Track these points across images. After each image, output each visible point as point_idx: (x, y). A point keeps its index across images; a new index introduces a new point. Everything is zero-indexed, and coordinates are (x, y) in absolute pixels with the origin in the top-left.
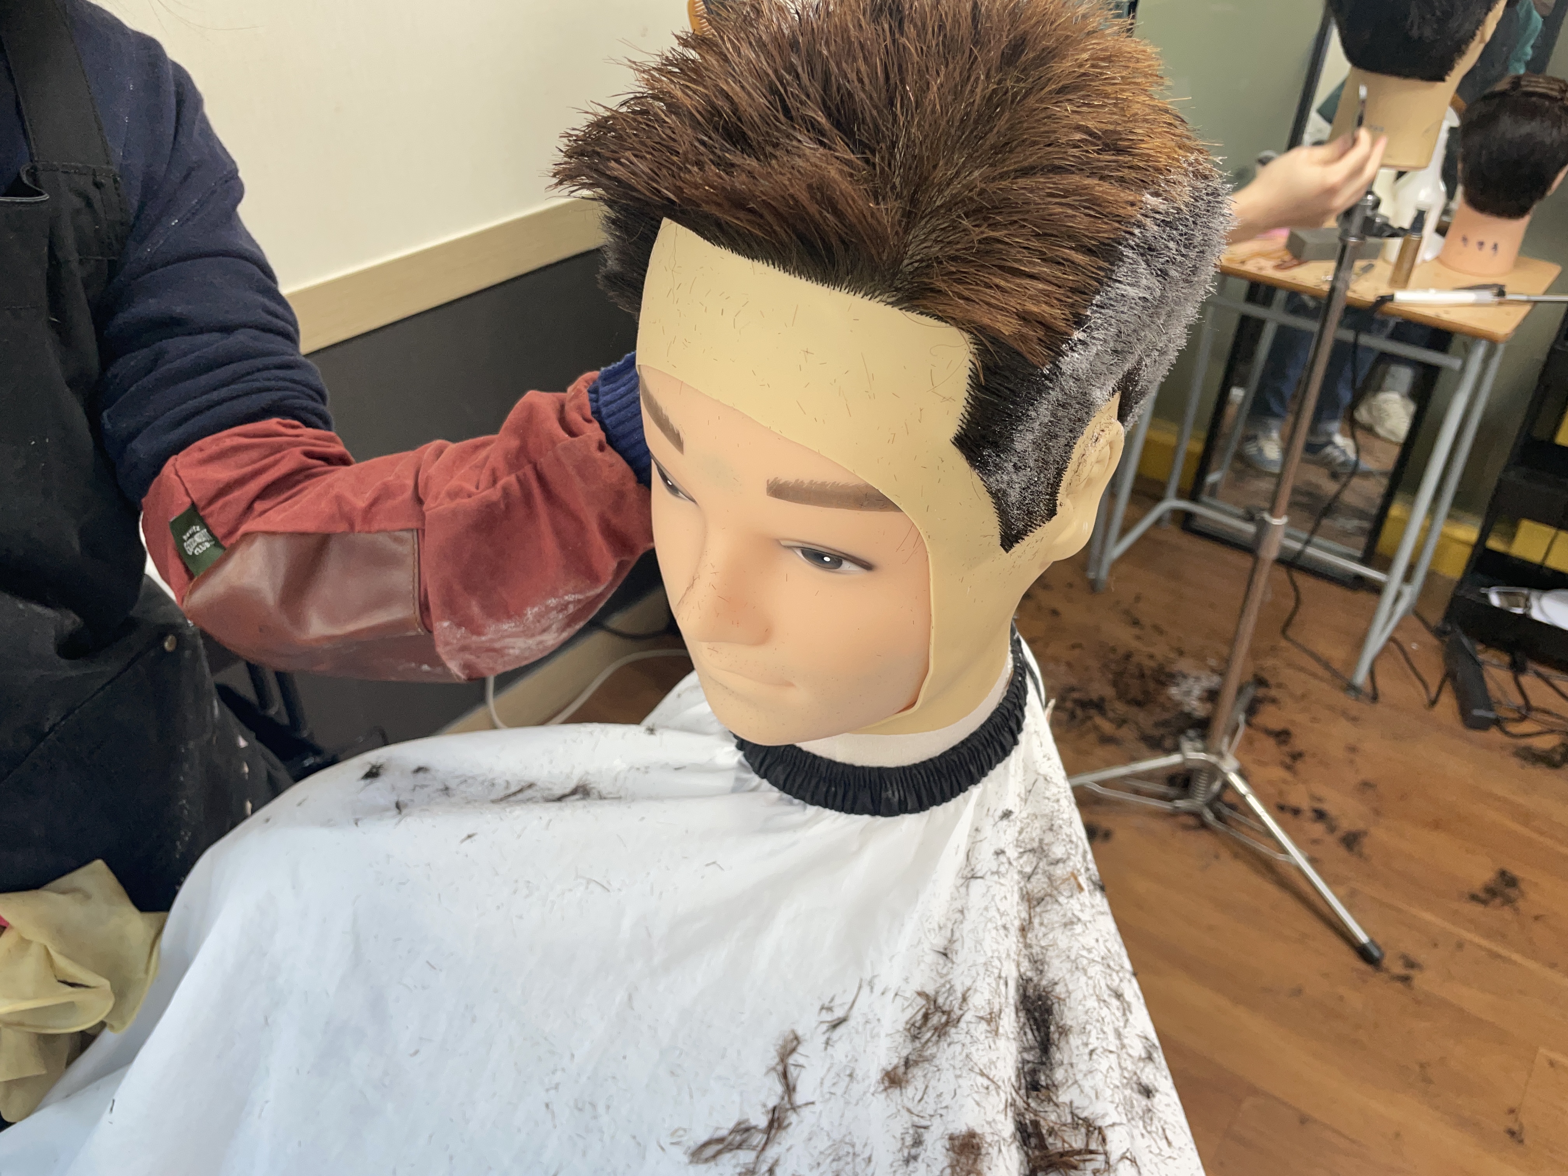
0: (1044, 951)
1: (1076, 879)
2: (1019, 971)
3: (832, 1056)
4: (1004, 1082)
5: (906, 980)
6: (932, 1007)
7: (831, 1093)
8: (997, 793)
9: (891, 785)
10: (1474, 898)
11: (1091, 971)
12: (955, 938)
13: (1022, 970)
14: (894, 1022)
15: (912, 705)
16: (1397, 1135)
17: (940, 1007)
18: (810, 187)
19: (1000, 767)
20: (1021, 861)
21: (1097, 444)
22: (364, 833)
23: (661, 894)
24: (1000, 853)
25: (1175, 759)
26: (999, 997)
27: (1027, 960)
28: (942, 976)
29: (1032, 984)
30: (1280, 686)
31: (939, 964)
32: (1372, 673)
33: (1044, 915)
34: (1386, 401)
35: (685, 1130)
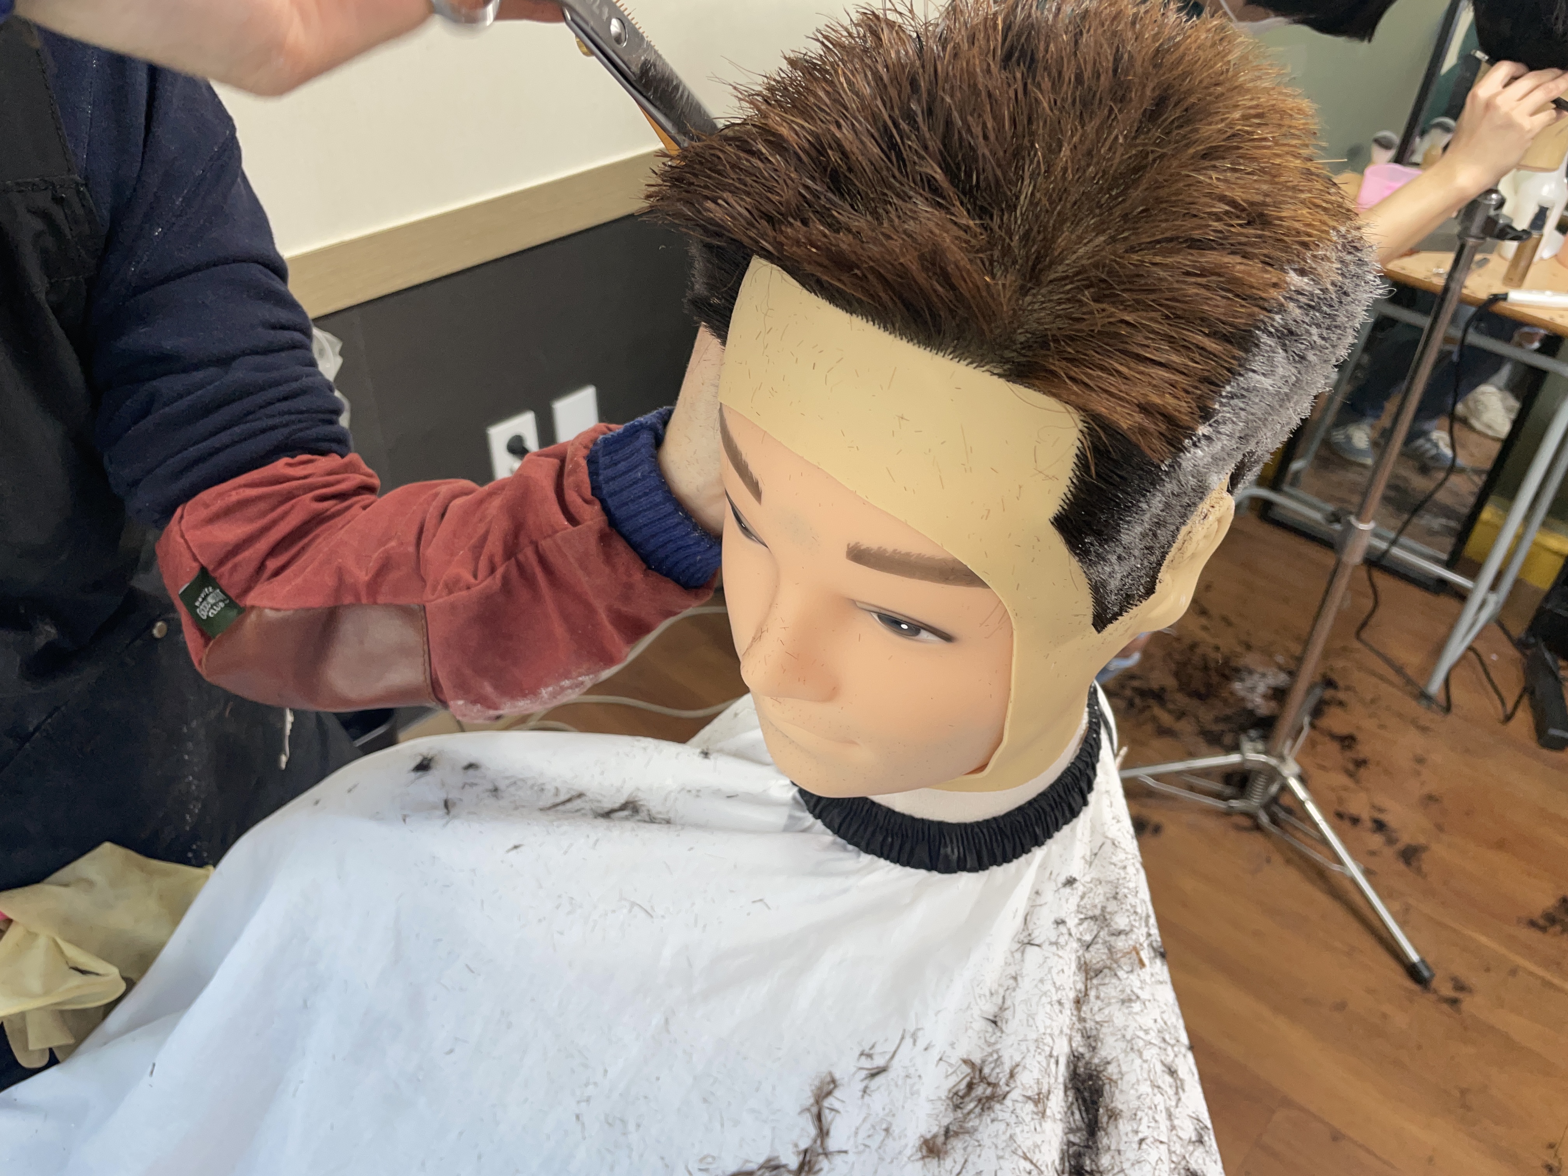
0: (1098, 1027)
1: (1138, 953)
2: (1071, 1046)
3: (869, 1106)
4: (1047, 1166)
5: (952, 1045)
6: (977, 1076)
7: (866, 1146)
8: (1061, 856)
9: (952, 842)
10: (1533, 924)
11: (1147, 1055)
12: (1006, 1006)
13: (1074, 1045)
14: (938, 1088)
15: (982, 768)
16: (1431, 1160)
17: (985, 1078)
18: (922, 257)
19: (1066, 829)
20: (1081, 928)
21: (1206, 521)
22: (412, 831)
23: (705, 926)
24: (1060, 922)
25: (1234, 758)
26: (1049, 1076)
27: (1080, 1035)
28: (990, 1045)
29: (1083, 1061)
30: (1348, 688)
31: (987, 1032)
32: (1447, 682)
33: (1101, 988)
34: (1483, 393)
35: (714, 1158)
